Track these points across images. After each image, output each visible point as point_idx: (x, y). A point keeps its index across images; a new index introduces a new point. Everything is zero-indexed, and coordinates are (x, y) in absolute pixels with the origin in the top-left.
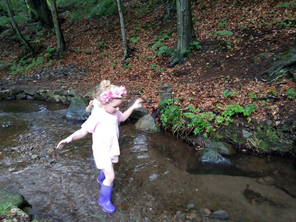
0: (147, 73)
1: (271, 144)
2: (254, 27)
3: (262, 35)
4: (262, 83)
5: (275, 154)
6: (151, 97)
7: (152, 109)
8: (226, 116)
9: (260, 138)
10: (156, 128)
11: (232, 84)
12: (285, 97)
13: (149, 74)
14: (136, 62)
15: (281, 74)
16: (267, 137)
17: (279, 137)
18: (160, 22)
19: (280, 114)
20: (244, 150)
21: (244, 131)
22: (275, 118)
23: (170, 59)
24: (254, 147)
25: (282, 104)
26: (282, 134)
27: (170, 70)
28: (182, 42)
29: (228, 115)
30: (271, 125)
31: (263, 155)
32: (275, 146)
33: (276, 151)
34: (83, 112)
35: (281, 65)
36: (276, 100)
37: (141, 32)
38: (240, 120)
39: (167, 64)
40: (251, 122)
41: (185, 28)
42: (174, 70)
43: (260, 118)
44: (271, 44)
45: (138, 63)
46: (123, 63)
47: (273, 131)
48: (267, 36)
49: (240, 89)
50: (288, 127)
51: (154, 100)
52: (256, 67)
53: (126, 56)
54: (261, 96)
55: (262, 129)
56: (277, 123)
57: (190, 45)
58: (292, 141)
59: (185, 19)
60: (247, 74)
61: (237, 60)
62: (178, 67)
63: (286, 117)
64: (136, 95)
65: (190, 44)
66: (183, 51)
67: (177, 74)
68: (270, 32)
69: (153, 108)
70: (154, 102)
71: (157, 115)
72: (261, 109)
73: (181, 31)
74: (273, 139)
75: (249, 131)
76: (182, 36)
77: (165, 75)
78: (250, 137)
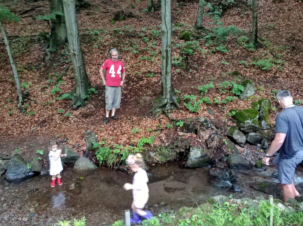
0: (53, 117)
2: (130, 75)
3: (137, 81)
4: (150, 119)
5: (169, 162)
6: (77, 142)
8: (140, 146)
9: (160, 155)
10: (93, 166)
11: (132, 121)
12: (166, 128)
13: (57, 118)
14: (35, 106)
15: (159, 112)
16: (163, 153)
17: (169, 152)
18: (42, 63)
19: (167, 139)
20: (153, 165)
21: (151, 153)
22: (165, 142)
23: (72, 103)
24: (158, 161)
25: (166, 133)
26: (170, 150)
27: (77, 113)
28: (81, 89)
30: (164, 146)
31: (163, 165)
32: (168, 157)
33: (169, 160)
35: (157, 107)
36: (162, 130)
37: (24, 73)
38: (147, 147)
39: (70, 107)
40: (153, 146)
41: (82, 78)
42: (80, 113)
43: (158, 143)
44: (145, 88)
45: (38, 107)
46: (20, 109)
47: (166, 149)
48: (141, 83)
49: (139, 125)
50: (172, 145)
51: (81, 144)
52: (143, 107)
54: (154, 129)
55: (160, 149)
56: (167, 144)
57: (88, 91)
58: (175, 153)
59: (81, 72)
60: (139, 113)
61: (127, 101)
62: (82, 110)
63: (170, 140)
65: (88, 90)
66: (84, 96)
67: (84, 116)
68: (142, 79)
70: (81, 146)
72: (156, 137)
73: (79, 81)
74: (167, 154)
75: (153, 152)
76: (80, 84)
77: (73, 118)
78: (155, 155)
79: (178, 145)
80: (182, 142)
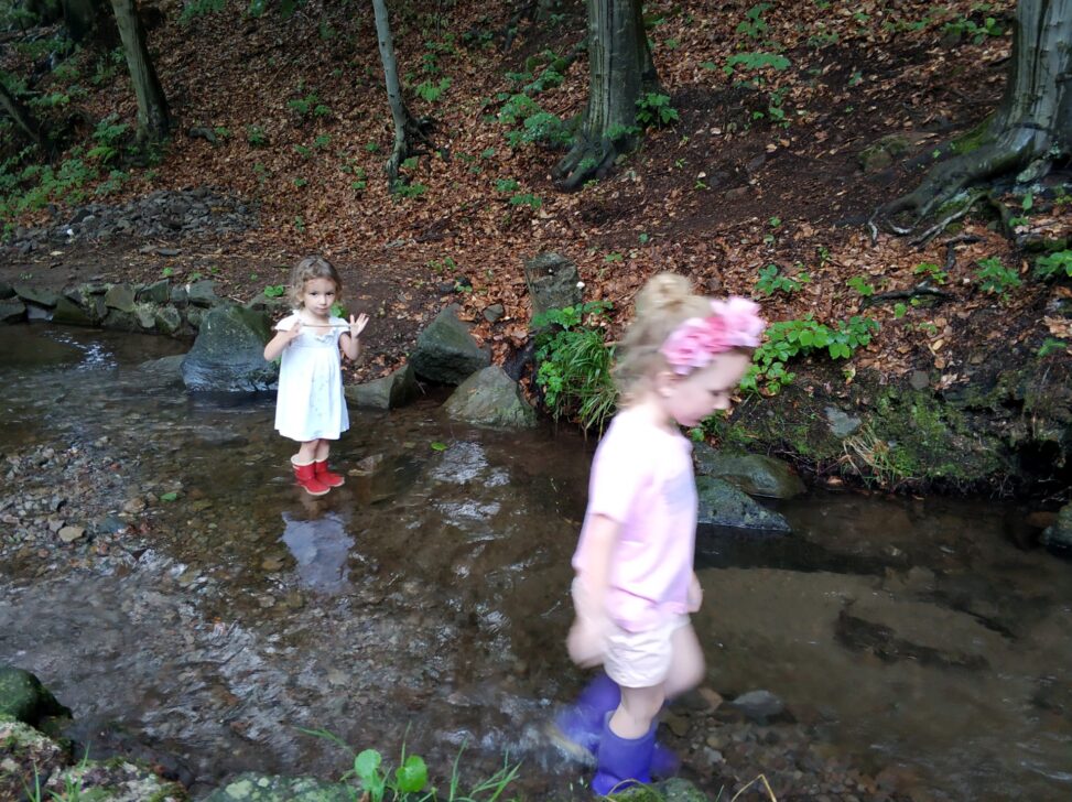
0: (481, 214)
1: (926, 456)
2: (864, 39)
3: (892, 66)
4: (895, 242)
5: (940, 491)
6: (501, 301)
7: (505, 346)
8: (768, 361)
9: (889, 437)
10: (521, 413)
11: (788, 245)
12: (974, 289)
13: (491, 217)
14: (440, 171)
15: (961, 205)
16: (911, 431)
17: (953, 428)
18: (525, 21)
19: (955, 348)
20: (834, 481)
21: (833, 414)
22: (940, 363)
23: (566, 160)
24: (868, 469)
25: (962, 315)
26: (963, 418)
27: (565, 201)
28: (606, 96)
29: (776, 360)
30: (926, 390)
31: (902, 494)
32: (938, 461)
33: (941, 480)
34: (247, 365)
35: (957, 176)
36: (943, 299)
37: (454, 60)
38: (819, 375)
39: (554, 178)
40: (856, 379)
41: (618, 43)
42: (581, 202)
43: (889, 364)
44: (922, 98)
45: (447, 175)
46: (392, 175)
47: (932, 408)
48: (909, 72)
49: (816, 264)
50: (982, 392)
51: (512, 311)
52: (874, 182)
53: (401, 151)
54: (891, 288)
55: (895, 402)
56: (947, 380)
57: (638, 108)
58: (995, 443)
59: (616, 10)
60: (840, 211)
61: (805, 160)
62: (596, 191)
63: (976, 360)
64: (444, 294)
65: (638, 102)
66: (613, 129)
67: (592, 215)
68: (919, 56)
69: (510, 341)
70: (512, 320)
71: (524, 368)
72: (890, 334)
73: (602, 56)
74: (931, 438)
75: (850, 413)
76: (606, 72)
77: (548, 220)
78: (855, 433)
79: (1022, 391)
80: (1053, 379)
